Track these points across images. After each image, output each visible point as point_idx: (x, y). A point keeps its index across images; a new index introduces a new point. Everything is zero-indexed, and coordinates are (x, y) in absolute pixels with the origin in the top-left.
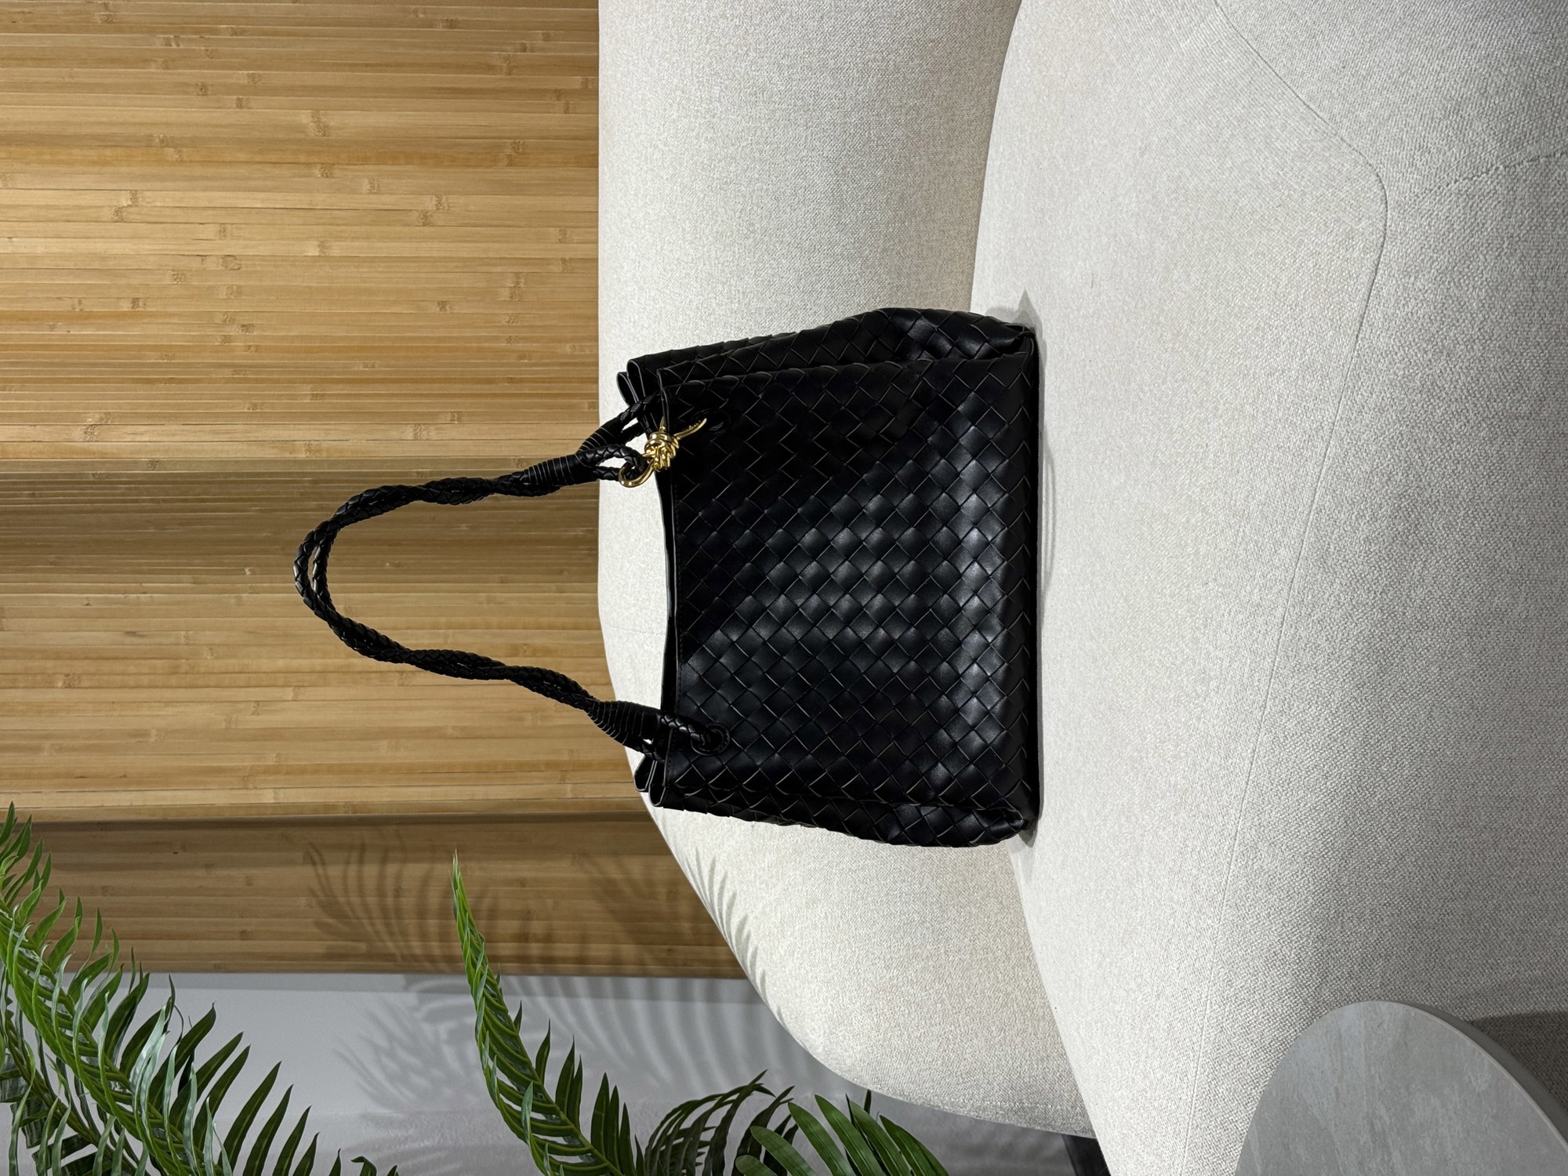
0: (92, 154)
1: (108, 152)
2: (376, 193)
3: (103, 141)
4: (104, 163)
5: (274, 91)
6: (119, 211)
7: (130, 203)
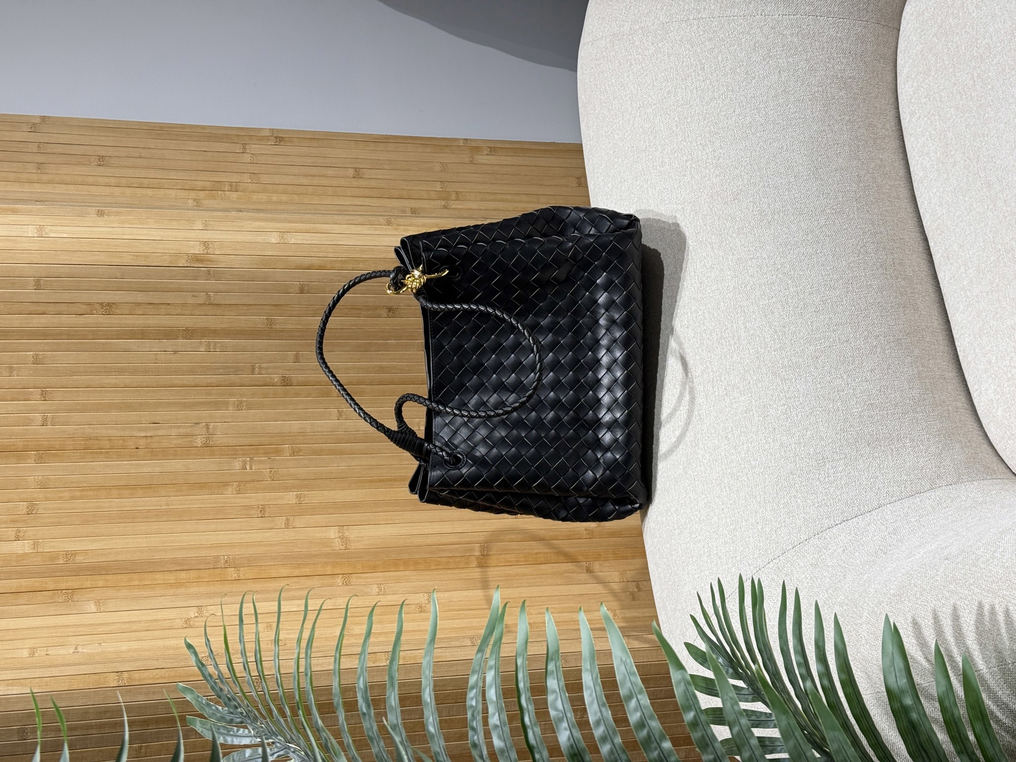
0: (171, 578)
1: (183, 575)
2: (383, 595)
3: (181, 565)
4: (179, 584)
5: (314, 510)
6: (187, 621)
7: (196, 615)
